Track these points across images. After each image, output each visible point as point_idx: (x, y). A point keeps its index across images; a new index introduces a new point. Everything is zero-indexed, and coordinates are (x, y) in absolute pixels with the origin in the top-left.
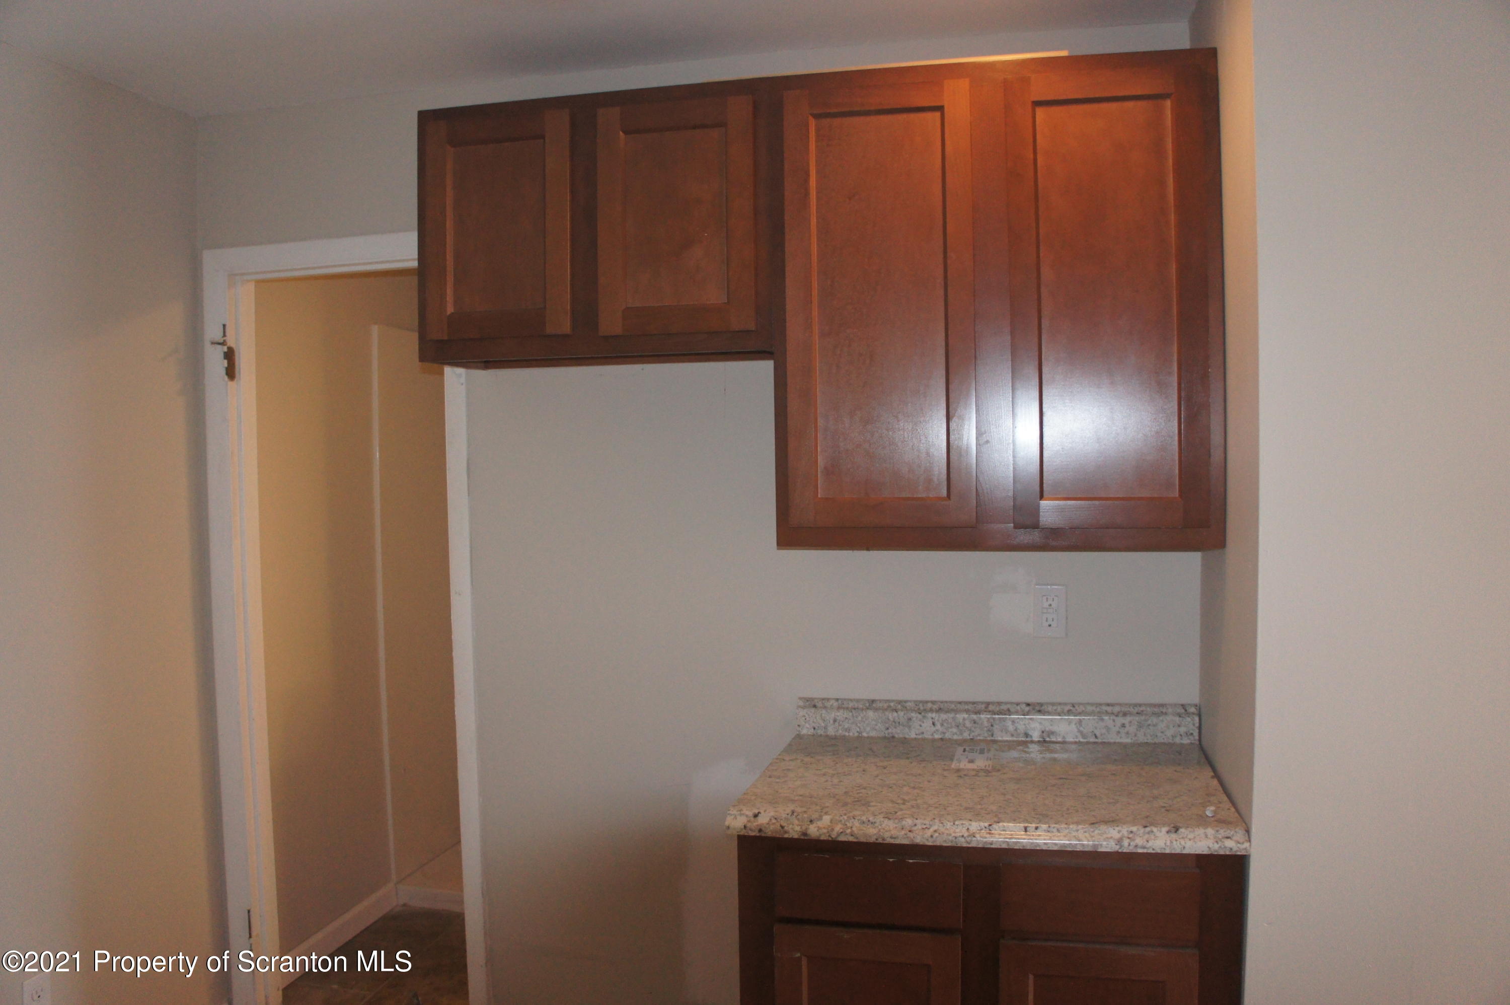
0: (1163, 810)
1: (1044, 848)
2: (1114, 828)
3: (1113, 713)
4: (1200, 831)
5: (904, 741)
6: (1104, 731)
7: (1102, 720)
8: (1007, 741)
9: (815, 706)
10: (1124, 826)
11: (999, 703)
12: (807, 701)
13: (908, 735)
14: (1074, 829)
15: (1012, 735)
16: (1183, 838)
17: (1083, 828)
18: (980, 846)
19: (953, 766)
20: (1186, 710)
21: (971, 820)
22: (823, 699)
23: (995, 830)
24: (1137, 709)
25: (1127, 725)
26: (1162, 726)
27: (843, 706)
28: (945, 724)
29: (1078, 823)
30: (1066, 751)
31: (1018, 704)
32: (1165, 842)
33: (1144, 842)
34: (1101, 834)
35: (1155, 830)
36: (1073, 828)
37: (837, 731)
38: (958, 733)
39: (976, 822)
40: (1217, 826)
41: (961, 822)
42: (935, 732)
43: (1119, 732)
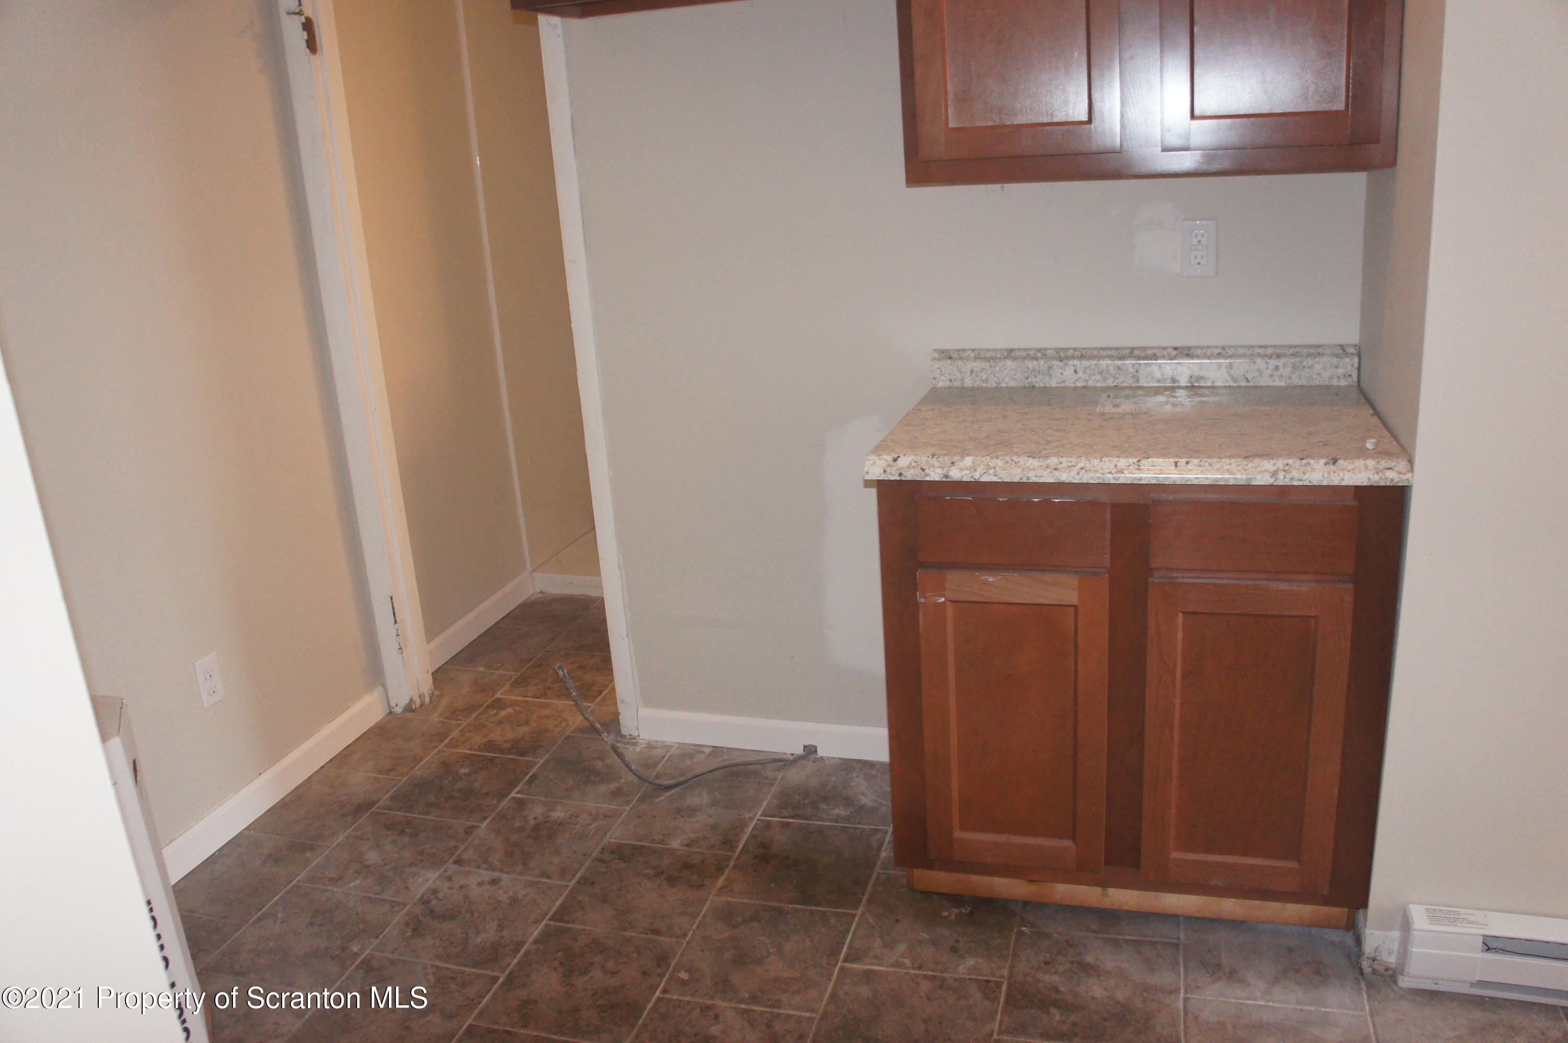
0: (1320, 444)
1: (1196, 482)
2: (1269, 461)
3: (1265, 355)
4: (1360, 463)
5: (1045, 389)
6: (1256, 374)
7: (1255, 362)
8: (1153, 387)
9: (950, 358)
10: (1280, 459)
11: (1144, 349)
12: (943, 352)
13: (1049, 383)
14: (1227, 463)
15: (1159, 381)
16: (1341, 469)
17: (1236, 462)
18: (1128, 482)
19: (1097, 410)
20: (1344, 351)
21: (1119, 457)
22: (959, 350)
23: (1144, 466)
24: (1291, 351)
25: (1281, 368)
26: (1318, 367)
27: (981, 356)
28: (1088, 371)
29: (1230, 457)
30: (1217, 394)
31: (1164, 349)
32: (1322, 474)
33: (1300, 474)
34: (1255, 468)
35: (1312, 462)
36: (1225, 462)
37: (975, 382)
38: (1101, 381)
39: (1124, 458)
40: (1377, 458)
41: (1109, 459)
42: (1077, 380)
43: (1272, 375)
